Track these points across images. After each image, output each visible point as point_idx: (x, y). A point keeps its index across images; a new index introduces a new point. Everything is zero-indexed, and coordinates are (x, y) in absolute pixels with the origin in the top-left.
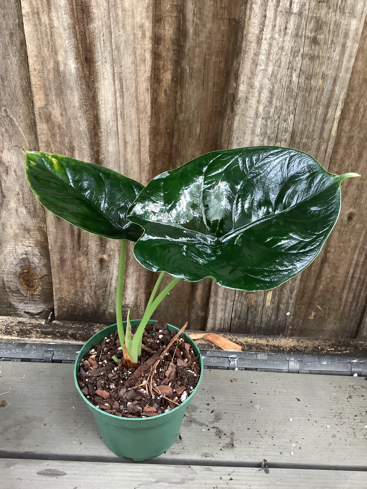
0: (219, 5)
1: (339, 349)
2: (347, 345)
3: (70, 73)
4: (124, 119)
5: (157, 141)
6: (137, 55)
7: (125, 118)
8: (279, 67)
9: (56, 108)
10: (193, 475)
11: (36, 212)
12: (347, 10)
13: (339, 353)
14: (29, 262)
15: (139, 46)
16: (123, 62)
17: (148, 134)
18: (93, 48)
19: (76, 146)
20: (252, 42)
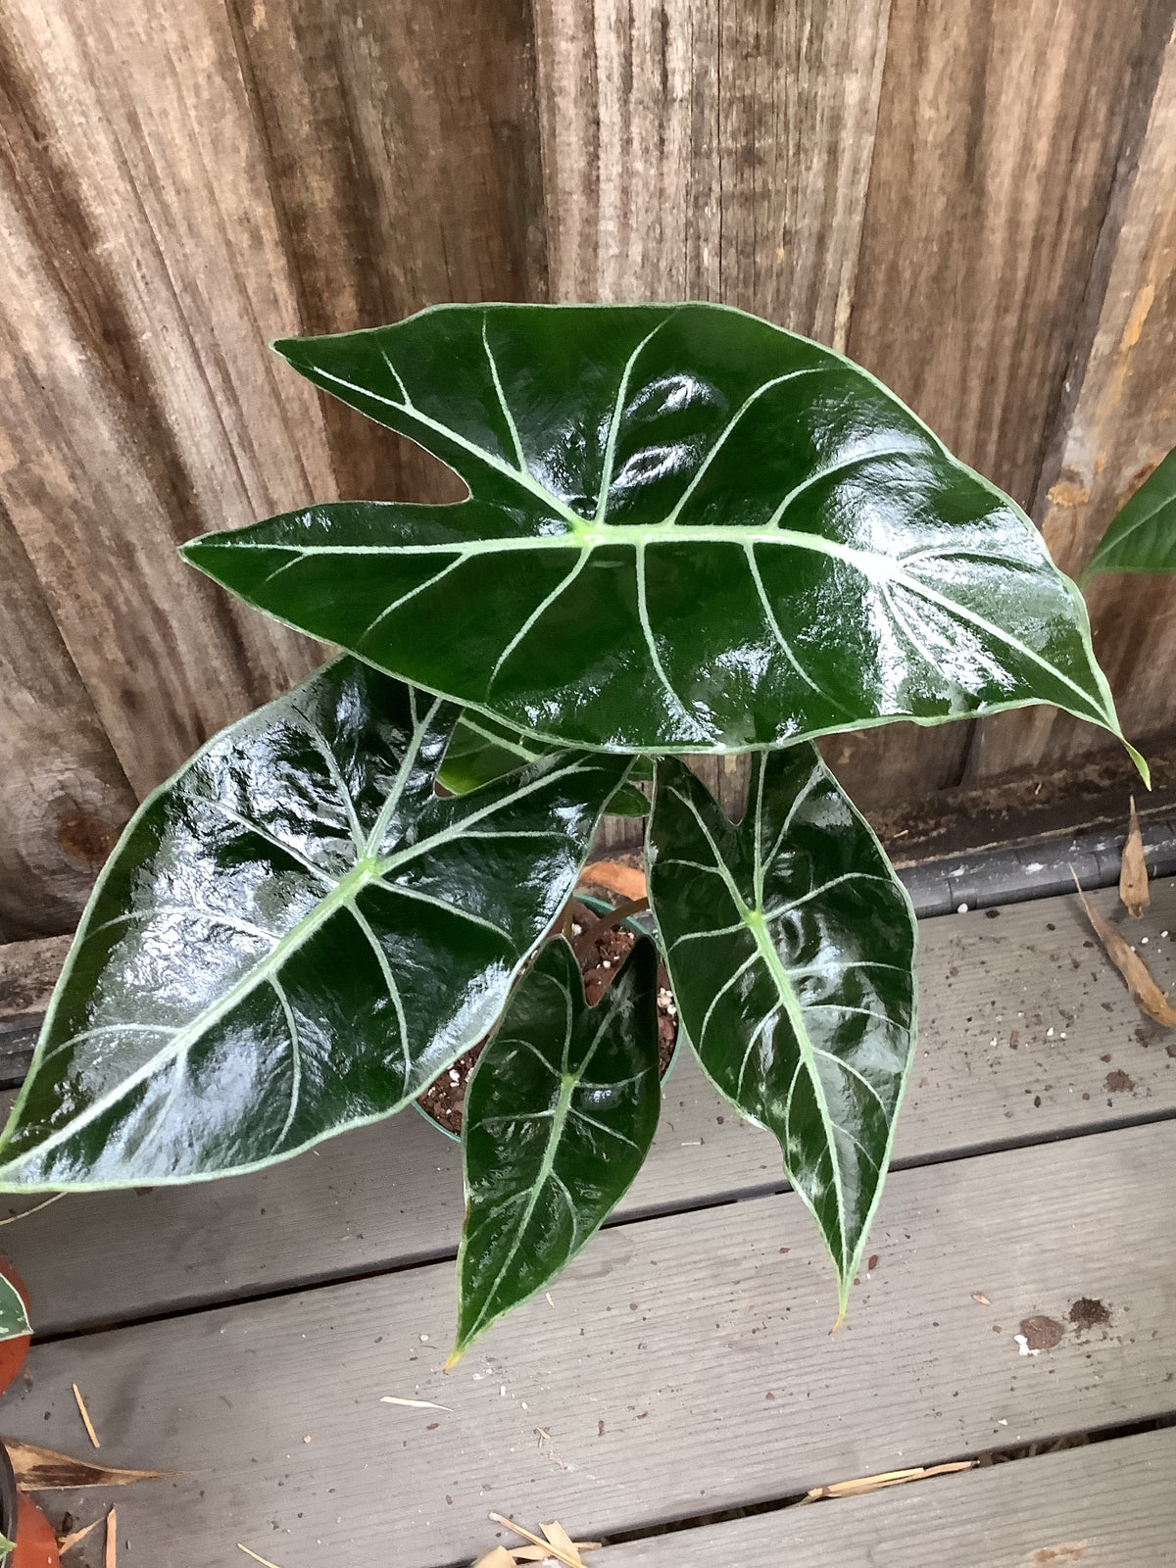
0: (452, 93)
1: (921, 826)
2: (943, 810)
3: (71, 377)
4: (253, 451)
5: (356, 464)
6: (250, 292)
7: (256, 447)
8: (661, 240)
9: (52, 466)
10: (628, 1249)
11: (61, 693)
12: (829, 60)
13: (922, 838)
14: (75, 802)
15: (250, 270)
16: (214, 319)
17: (328, 472)
18: (119, 302)
19: (135, 541)
20: (570, 194)
